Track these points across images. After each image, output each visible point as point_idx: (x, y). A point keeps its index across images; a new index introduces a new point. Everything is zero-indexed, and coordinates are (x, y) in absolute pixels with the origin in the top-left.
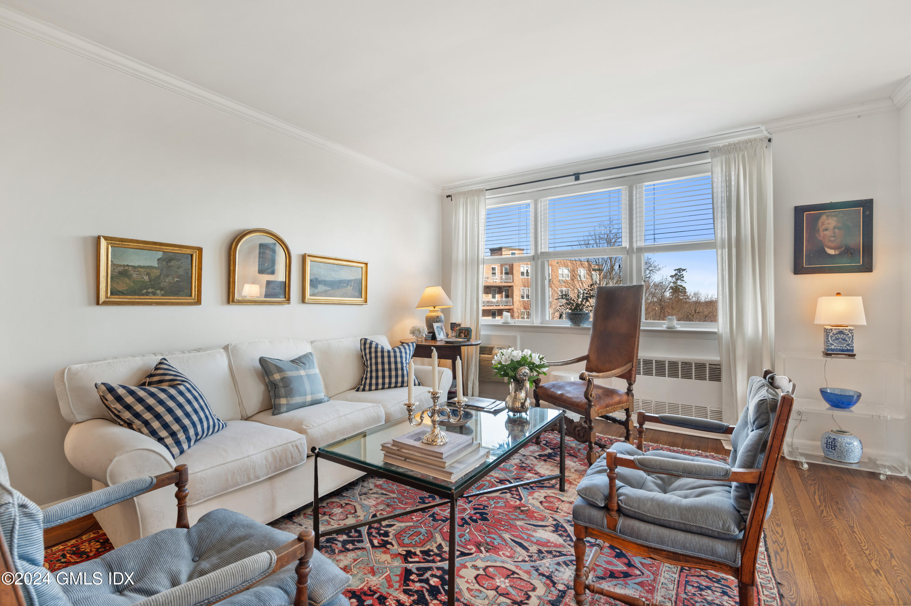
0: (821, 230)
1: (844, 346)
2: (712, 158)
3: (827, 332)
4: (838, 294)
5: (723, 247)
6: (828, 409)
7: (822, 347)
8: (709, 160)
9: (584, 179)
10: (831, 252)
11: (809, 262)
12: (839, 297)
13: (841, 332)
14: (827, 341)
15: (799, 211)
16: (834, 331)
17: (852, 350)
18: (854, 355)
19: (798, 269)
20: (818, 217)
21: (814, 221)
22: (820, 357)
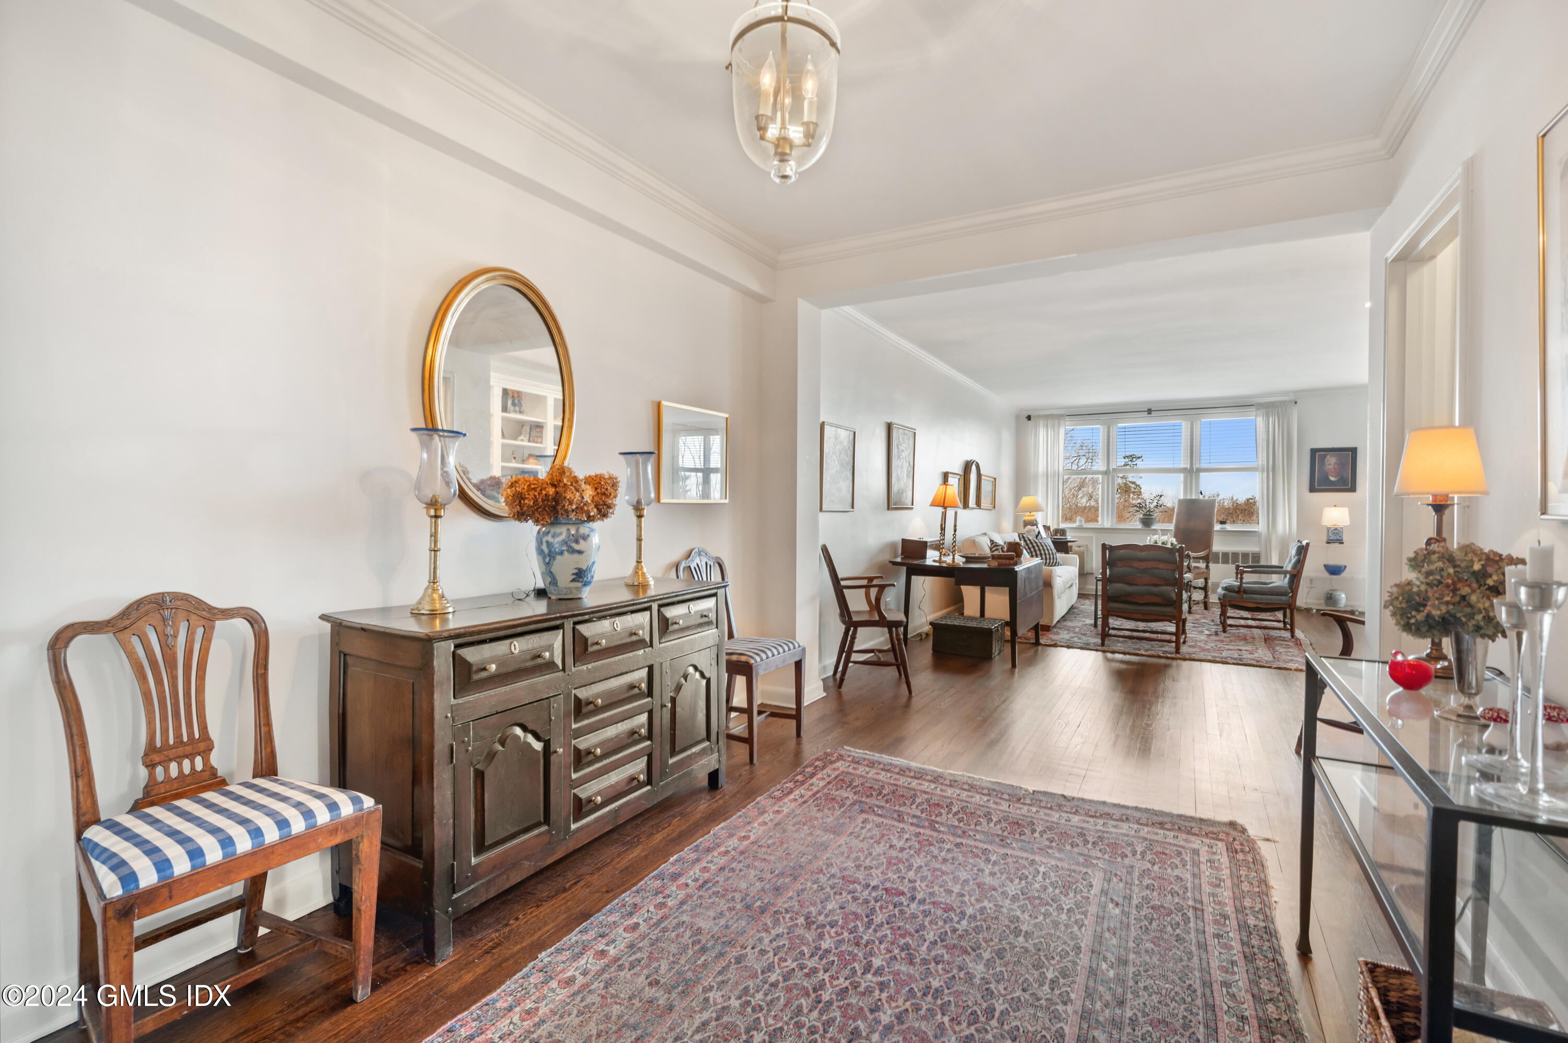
0: (1326, 464)
1: (1338, 537)
3: (1328, 529)
4: (1335, 506)
5: (1263, 471)
6: (1328, 576)
7: (1325, 539)
9: (1154, 414)
10: (1333, 479)
11: (1319, 485)
12: (1335, 508)
13: (1336, 529)
14: (1328, 534)
15: (1314, 452)
16: (1332, 528)
17: (1342, 540)
18: (1343, 543)
19: (1312, 489)
20: (1325, 456)
21: (1323, 458)
22: (1325, 544)
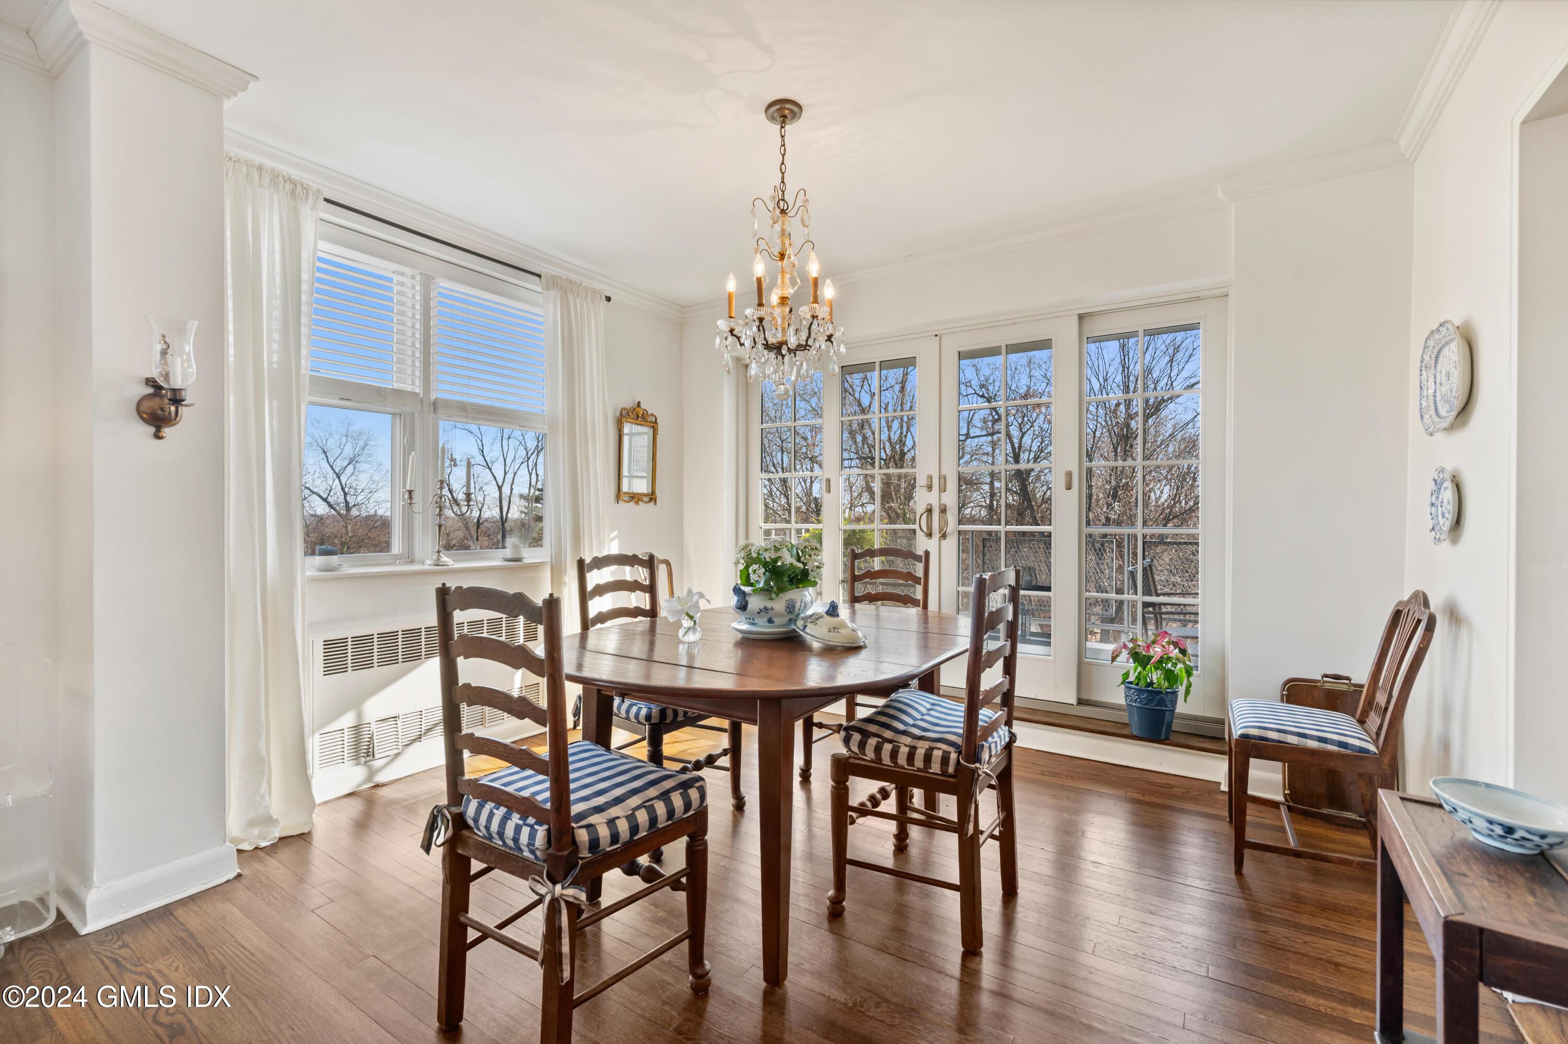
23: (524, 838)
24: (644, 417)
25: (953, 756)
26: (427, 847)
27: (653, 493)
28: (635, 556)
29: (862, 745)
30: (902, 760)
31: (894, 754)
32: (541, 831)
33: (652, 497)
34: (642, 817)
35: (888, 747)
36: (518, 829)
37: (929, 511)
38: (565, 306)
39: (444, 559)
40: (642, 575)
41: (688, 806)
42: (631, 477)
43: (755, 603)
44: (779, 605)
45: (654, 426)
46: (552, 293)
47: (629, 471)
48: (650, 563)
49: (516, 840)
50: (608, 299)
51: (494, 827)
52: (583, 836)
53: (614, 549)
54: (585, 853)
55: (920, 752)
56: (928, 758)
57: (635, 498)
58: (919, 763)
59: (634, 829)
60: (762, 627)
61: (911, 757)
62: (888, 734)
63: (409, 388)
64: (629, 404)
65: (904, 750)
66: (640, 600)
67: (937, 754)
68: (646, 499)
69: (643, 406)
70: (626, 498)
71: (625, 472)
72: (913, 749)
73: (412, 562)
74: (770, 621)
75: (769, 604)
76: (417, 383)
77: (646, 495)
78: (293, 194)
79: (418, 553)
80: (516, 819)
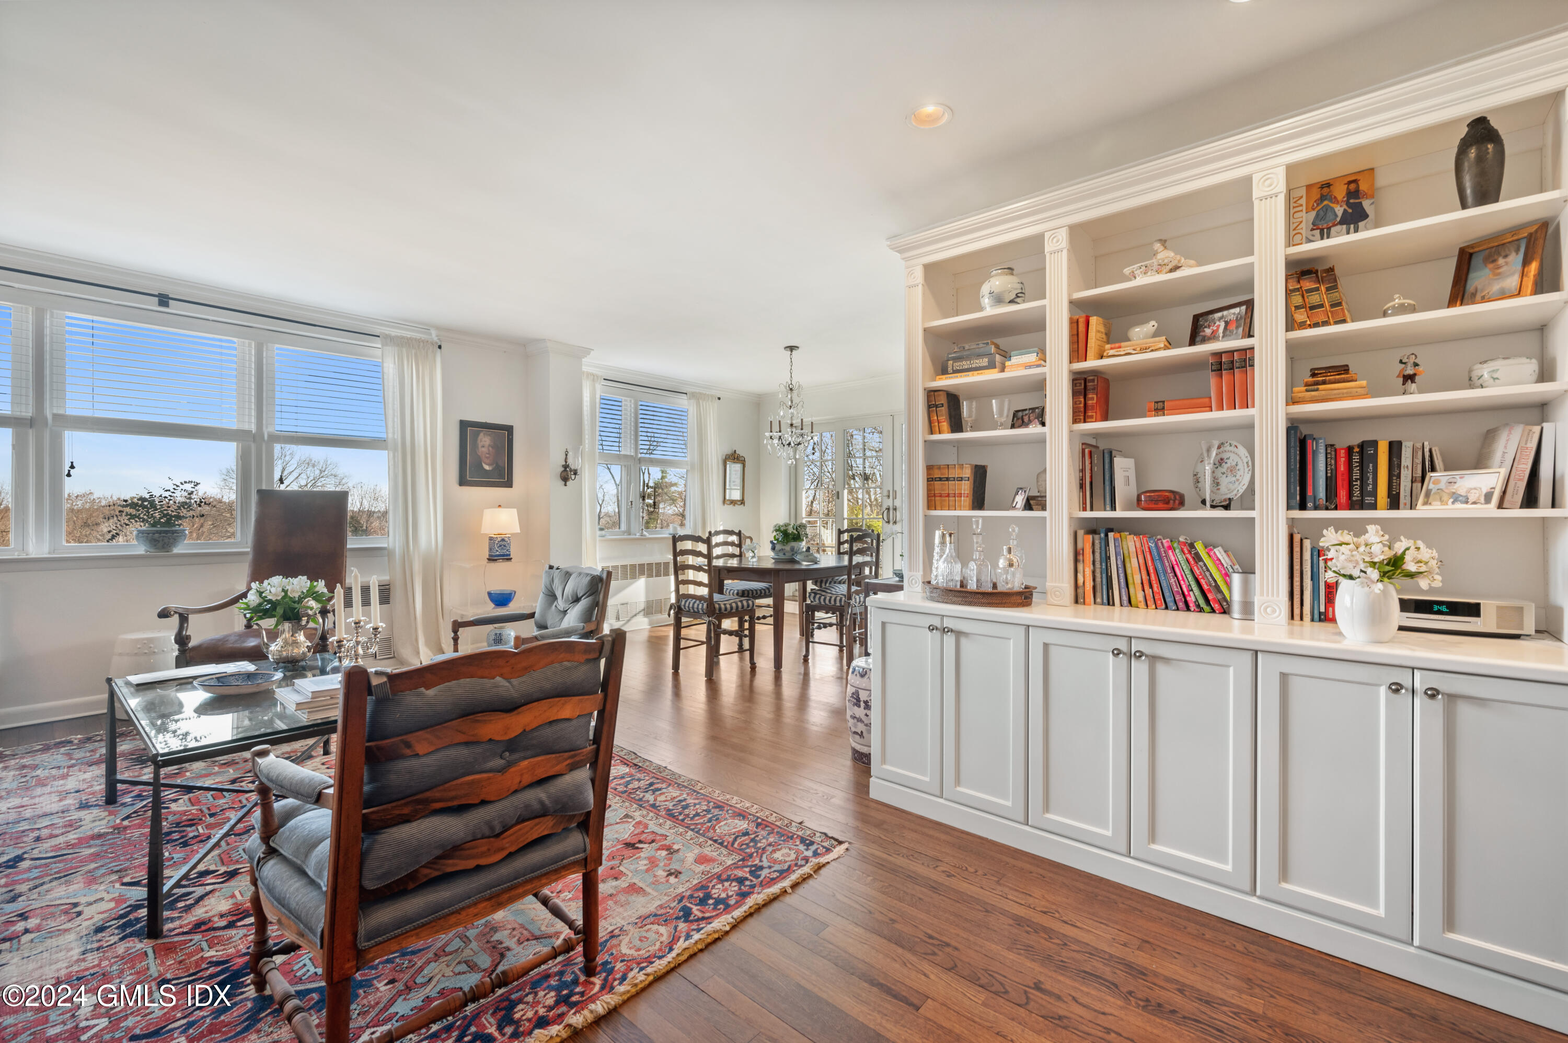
0: (480, 446)
1: (503, 552)
2: (383, 345)
3: (491, 539)
4: (500, 506)
5: (396, 449)
6: (494, 608)
7: (487, 554)
8: (380, 346)
10: (487, 468)
11: (470, 475)
12: (500, 509)
13: (503, 540)
14: (491, 548)
15: (463, 426)
16: (499, 539)
17: (509, 555)
18: (511, 559)
19: (463, 482)
20: (478, 434)
21: (474, 437)
22: (486, 563)
23: (700, 606)
24: (738, 459)
25: (843, 599)
26: (669, 615)
27: (743, 499)
28: (732, 531)
29: (814, 598)
30: (827, 602)
31: (825, 600)
32: (705, 605)
33: (742, 502)
34: (734, 605)
35: (823, 597)
36: (698, 605)
37: (888, 509)
38: (698, 405)
39: (645, 533)
40: (734, 538)
41: (748, 606)
42: (731, 489)
43: (778, 547)
44: (788, 548)
45: (743, 463)
46: (692, 401)
47: (730, 485)
48: (739, 534)
49: (698, 608)
50: (719, 399)
51: (691, 605)
52: (717, 606)
53: (721, 528)
54: (717, 612)
55: (833, 598)
56: (835, 600)
57: (733, 502)
58: (833, 602)
59: (732, 608)
60: (782, 556)
61: (830, 601)
62: (824, 593)
63: (628, 453)
64: (729, 452)
65: (828, 598)
66: (736, 551)
67: (838, 598)
68: (739, 503)
69: (737, 452)
70: (728, 503)
71: (727, 487)
72: (831, 597)
73: (630, 534)
74: (784, 554)
75: (783, 547)
76: (632, 450)
77: (739, 501)
78: (593, 380)
79: (632, 530)
80: (698, 602)
